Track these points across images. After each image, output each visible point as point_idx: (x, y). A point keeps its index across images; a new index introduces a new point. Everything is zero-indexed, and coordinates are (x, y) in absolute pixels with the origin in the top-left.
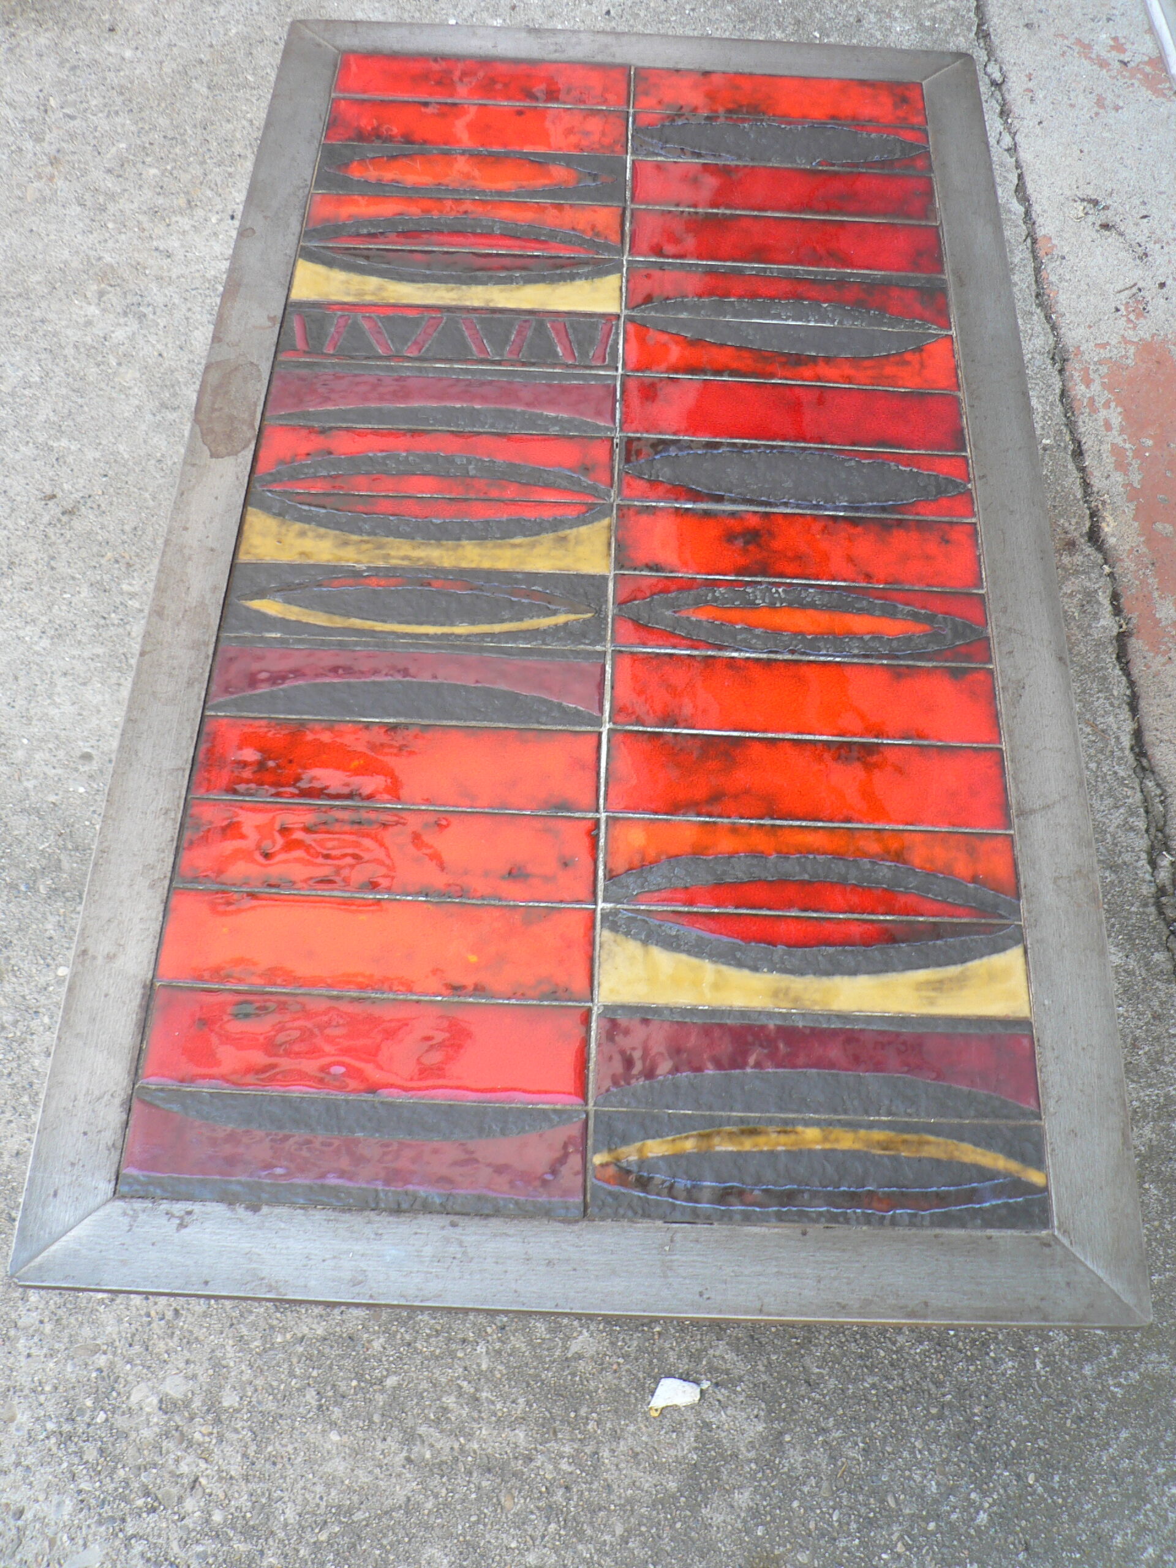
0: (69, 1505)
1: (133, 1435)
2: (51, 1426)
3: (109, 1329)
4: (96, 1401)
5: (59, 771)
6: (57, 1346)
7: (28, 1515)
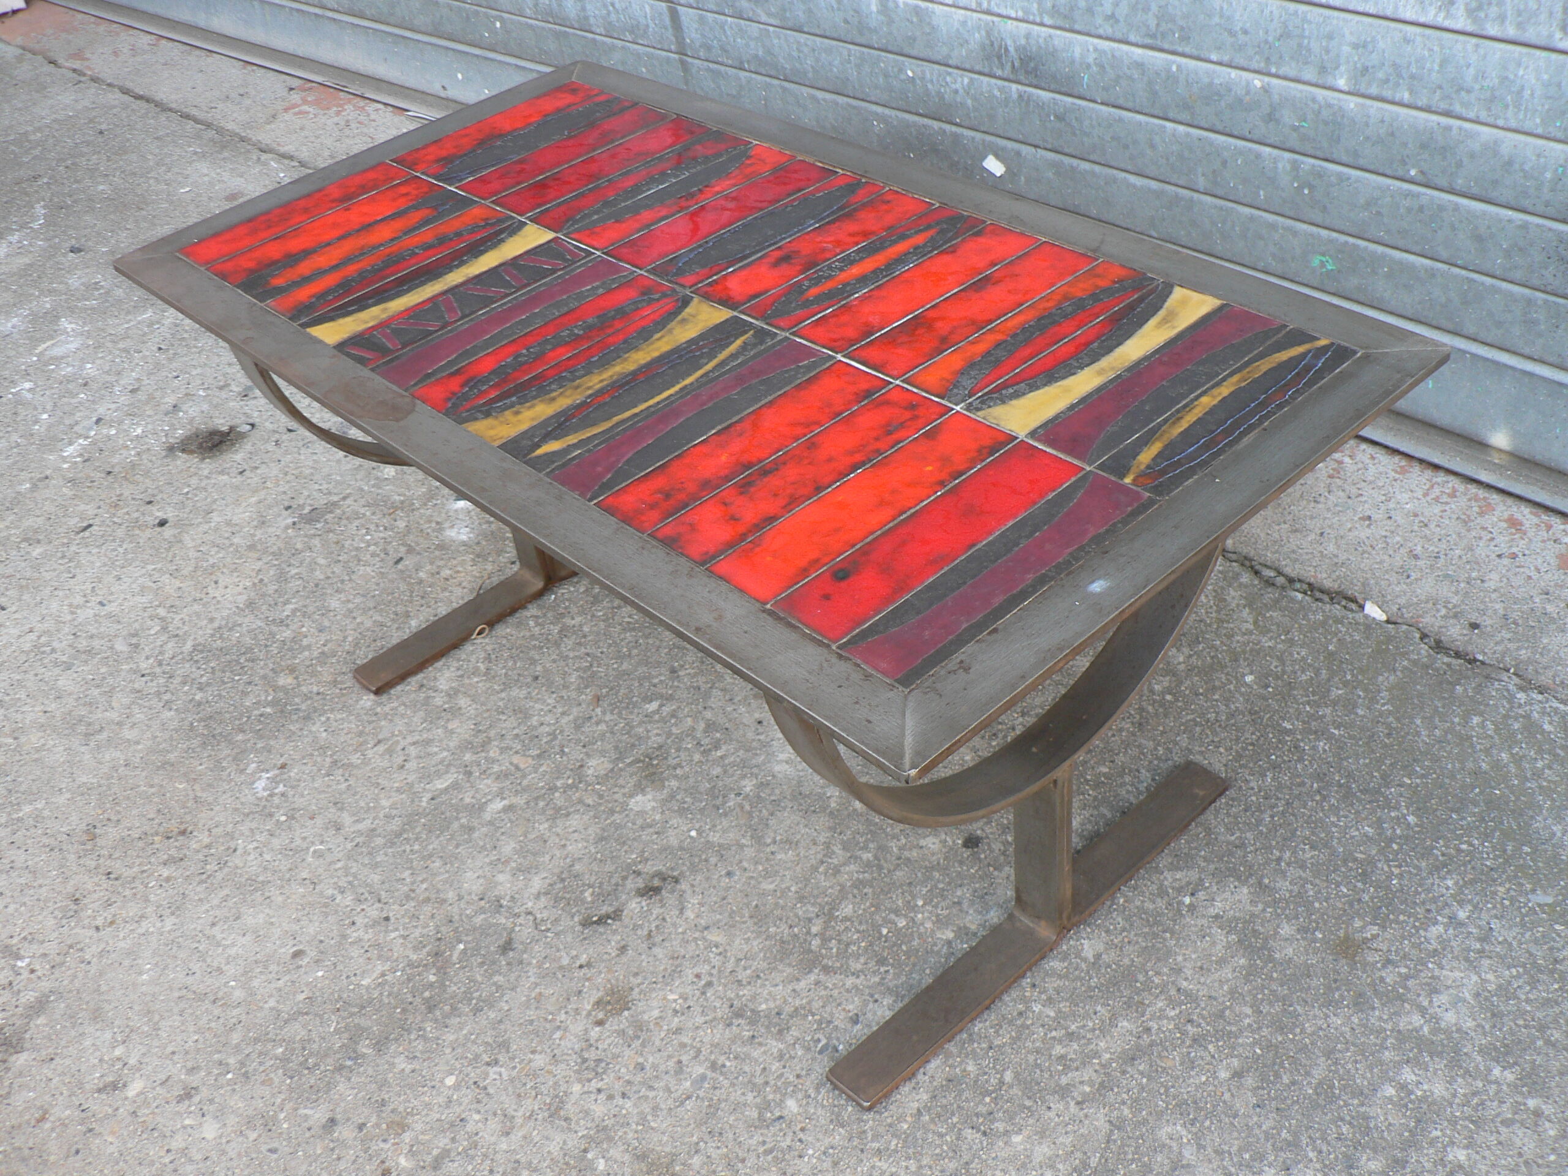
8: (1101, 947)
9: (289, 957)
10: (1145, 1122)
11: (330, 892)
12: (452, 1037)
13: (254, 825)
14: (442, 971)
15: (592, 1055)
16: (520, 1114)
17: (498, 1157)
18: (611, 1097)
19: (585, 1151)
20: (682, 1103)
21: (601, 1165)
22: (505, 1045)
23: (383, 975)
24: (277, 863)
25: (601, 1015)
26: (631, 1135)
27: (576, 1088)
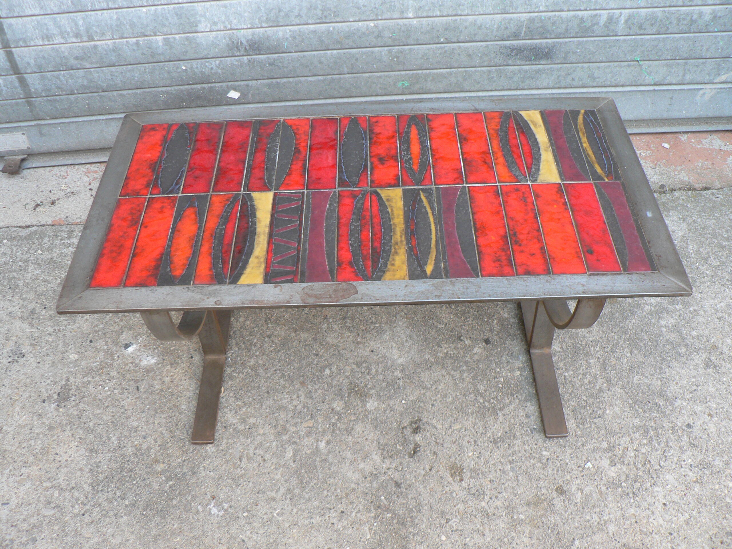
0: (656, 489)
1: (627, 472)
2: (632, 501)
3: (591, 488)
4: (618, 487)
6: (603, 505)
7: (664, 501)
8: (559, 345)
10: (628, 382)
11: (307, 522)
12: (424, 526)
13: (236, 526)
14: (388, 510)
15: (473, 491)
16: (479, 526)
17: (491, 543)
18: (496, 497)
19: (512, 517)
20: (518, 479)
21: (522, 517)
22: (443, 513)
23: (370, 529)
24: (269, 530)
25: (458, 478)
26: (517, 501)
27: (483, 504)
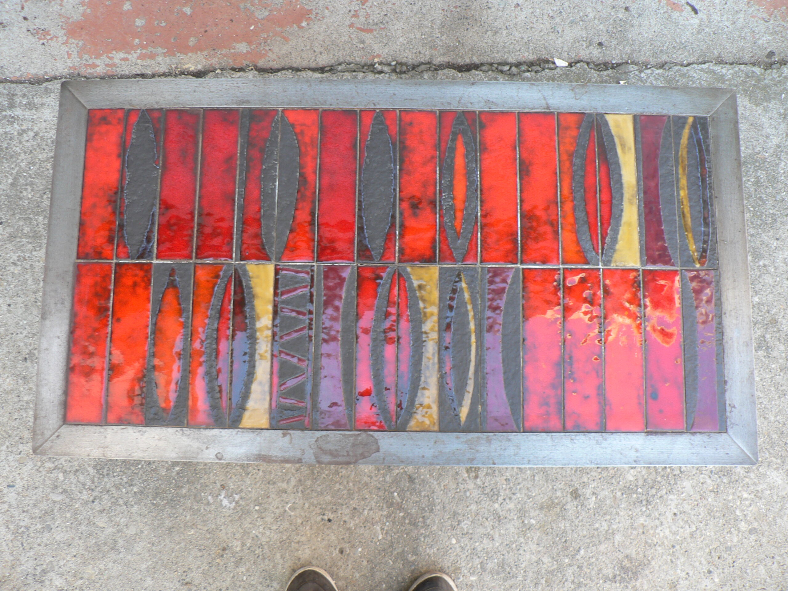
0: (671, 497)
1: (645, 477)
2: (644, 509)
3: (607, 493)
4: (634, 493)
5: (350, 562)
6: (614, 512)
7: (675, 511)
9: (340, 555)
11: (319, 519)
12: (435, 528)
13: (249, 520)
14: (400, 508)
15: (488, 490)
16: (489, 530)
17: (500, 549)
18: (510, 498)
19: (523, 522)
20: (534, 480)
21: (533, 522)
22: (455, 514)
23: (382, 529)
25: (474, 474)
26: (531, 504)
27: (496, 506)
